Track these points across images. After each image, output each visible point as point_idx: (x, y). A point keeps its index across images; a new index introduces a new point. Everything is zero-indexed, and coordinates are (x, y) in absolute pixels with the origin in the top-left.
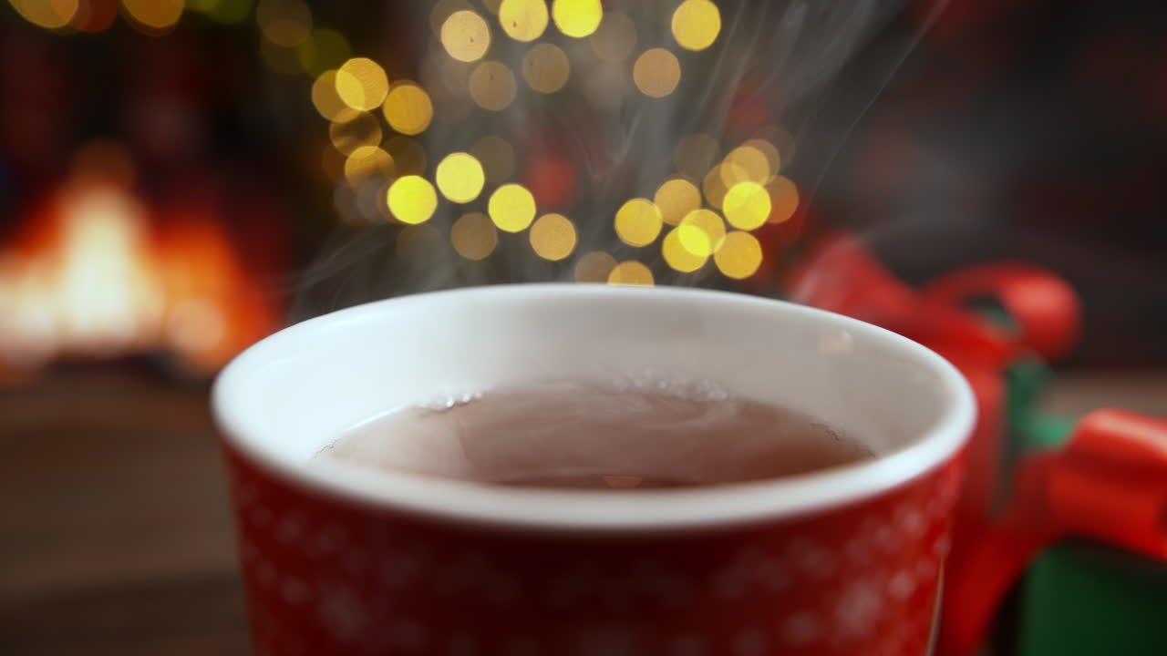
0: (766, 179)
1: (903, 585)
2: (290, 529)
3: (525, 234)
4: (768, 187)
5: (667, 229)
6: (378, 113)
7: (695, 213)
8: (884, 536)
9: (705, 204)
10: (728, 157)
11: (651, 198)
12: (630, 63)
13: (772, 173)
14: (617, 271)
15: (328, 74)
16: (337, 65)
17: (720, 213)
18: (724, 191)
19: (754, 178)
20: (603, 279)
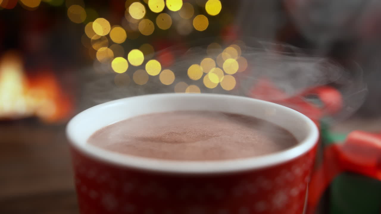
0: (237, 58)
1: (295, 192)
2: (92, 174)
3: (158, 76)
4: (238, 60)
5: (205, 74)
6: (108, 36)
7: (214, 69)
8: (288, 176)
9: (217, 66)
10: (224, 50)
11: (199, 64)
12: (192, 19)
13: (238, 56)
14: (188, 88)
15: (90, 23)
16: (93, 20)
17: (222, 69)
18: (223, 62)
19: (233, 57)
20: (184, 91)
